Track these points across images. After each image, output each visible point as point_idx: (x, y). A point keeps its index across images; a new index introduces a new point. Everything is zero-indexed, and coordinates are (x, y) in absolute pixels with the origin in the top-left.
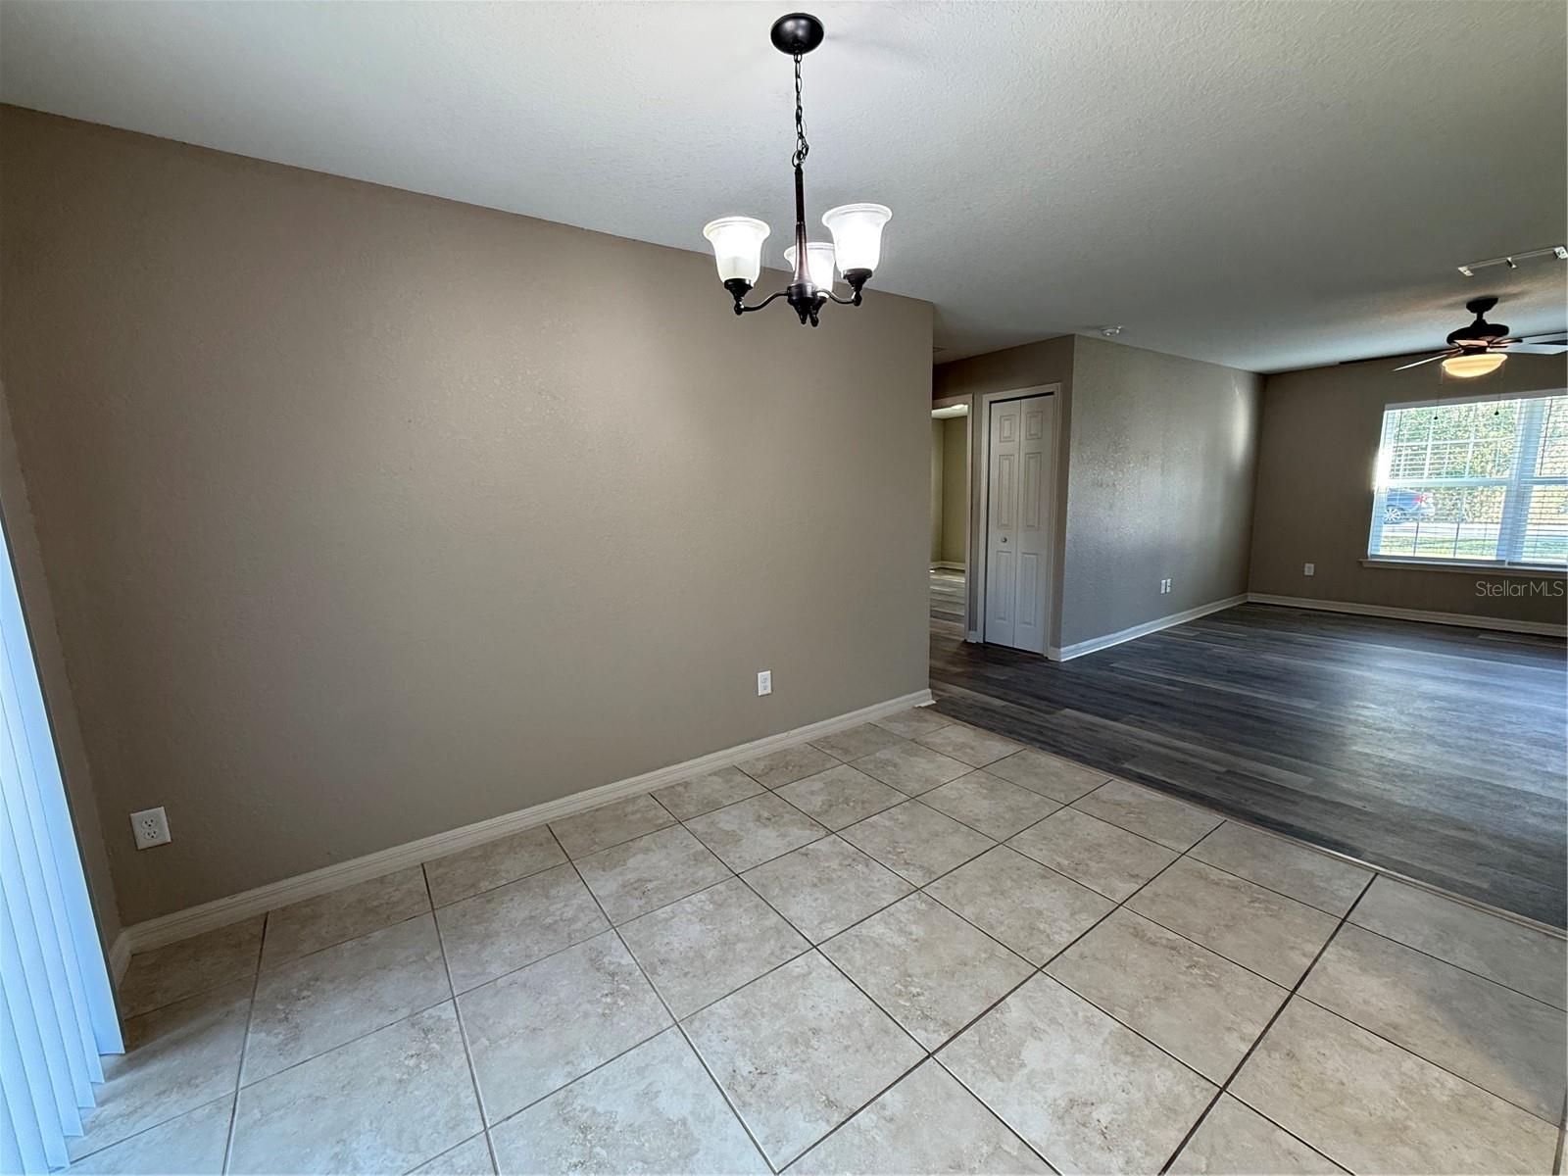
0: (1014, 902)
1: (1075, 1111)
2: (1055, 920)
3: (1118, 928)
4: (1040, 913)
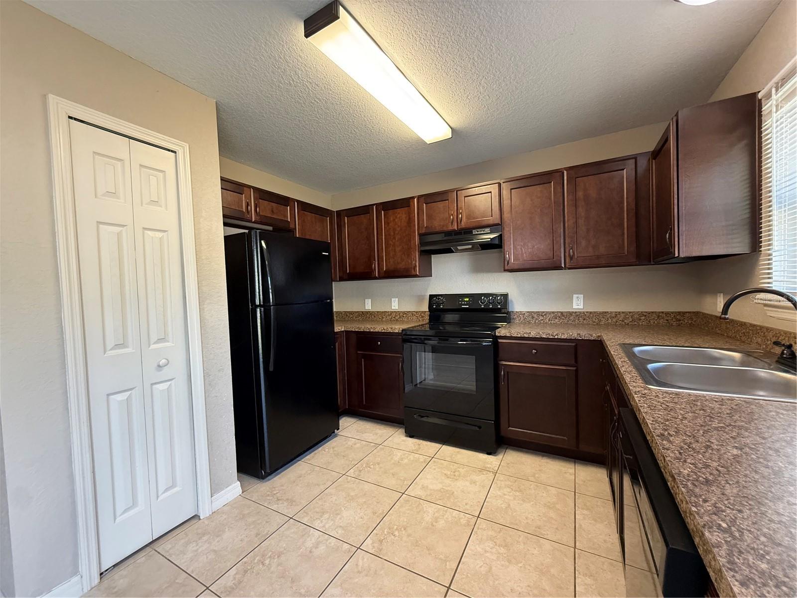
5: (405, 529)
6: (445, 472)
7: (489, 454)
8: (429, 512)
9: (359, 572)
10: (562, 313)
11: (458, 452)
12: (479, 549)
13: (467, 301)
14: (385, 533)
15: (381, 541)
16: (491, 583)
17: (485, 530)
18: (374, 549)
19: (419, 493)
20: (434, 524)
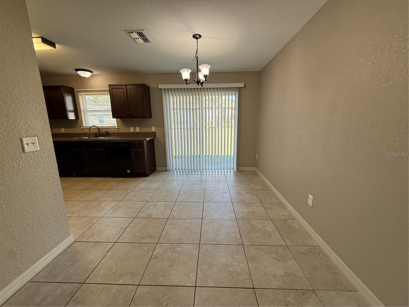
0: (182, 228)
1: (155, 206)
2: (171, 229)
3: (156, 236)
4: (175, 229)
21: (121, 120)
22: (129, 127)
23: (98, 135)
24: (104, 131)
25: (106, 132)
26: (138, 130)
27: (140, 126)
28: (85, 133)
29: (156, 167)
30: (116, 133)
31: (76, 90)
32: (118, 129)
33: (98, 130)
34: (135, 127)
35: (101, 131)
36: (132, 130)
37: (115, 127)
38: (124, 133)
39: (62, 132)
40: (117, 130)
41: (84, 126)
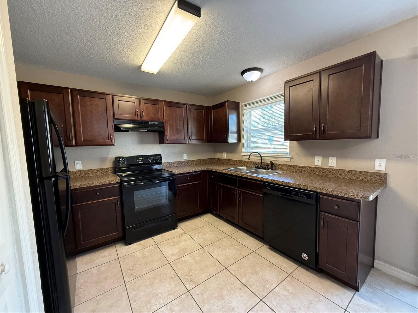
5: (191, 270)
6: (171, 245)
7: (174, 229)
8: (188, 259)
9: (202, 295)
10: (180, 162)
11: (163, 235)
12: (216, 254)
13: (141, 159)
14: (188, 278)
15: (191, 281)
16: (230, 257)
17: (209, 249)
18: (194, 285)
19: (175, 258)
20: (196, 260)
21: (299, 143)
22: (314, 155)
23: (259, 166)
24: (267, 160)
25: (271, 162)
26: (332, 163)
27: (339, 157)
28: (244, 161)
29: (375, 260)
30: (287, 165)
31: (242, 104)
32: (292, 158)
33: (260, 158)
34: (325, 156)
35: (263, 160)
36: (318, 162)
37: (286, 155)
38: (301, 167)
39: (224, 157)
40: (289, 160)
41: (245, 152)
